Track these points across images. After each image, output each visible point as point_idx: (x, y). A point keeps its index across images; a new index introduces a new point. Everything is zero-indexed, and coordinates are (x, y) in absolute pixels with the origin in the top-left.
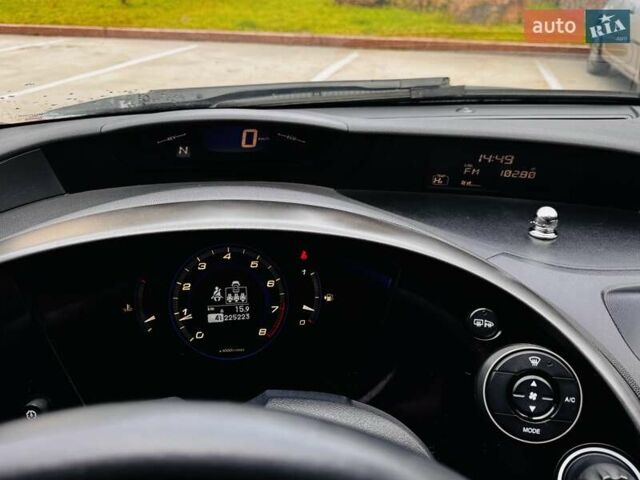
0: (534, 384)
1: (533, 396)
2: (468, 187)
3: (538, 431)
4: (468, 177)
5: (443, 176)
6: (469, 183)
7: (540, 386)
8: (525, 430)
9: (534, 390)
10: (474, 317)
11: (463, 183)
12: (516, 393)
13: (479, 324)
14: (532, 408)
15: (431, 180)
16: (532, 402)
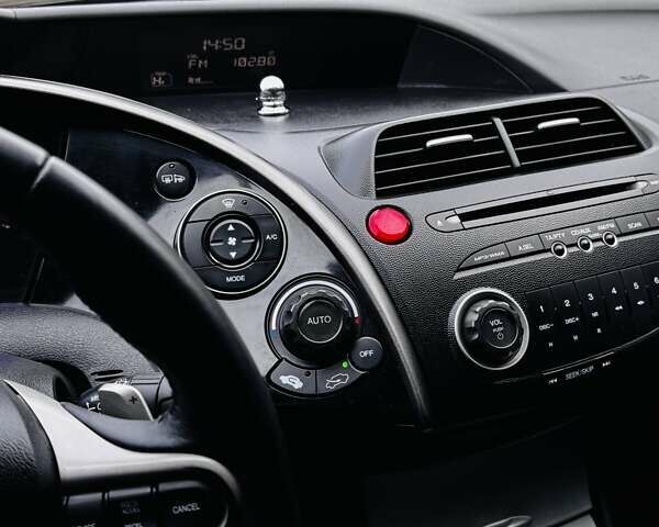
0: (231, 228)
1: (232, 241)
2: (198, 84)
3: (242, 278)
4: (195, 72)
5: (164, 74)
6: (199, 80)
7: (239, 230)
8: (229, 279)
9: (231, 234)
10: (161, 174)
11: (191, 80)
12: (213, 242)
13: (168, 181)
14: (233, 254)
15: (150, 81)
16: (232, 248)
